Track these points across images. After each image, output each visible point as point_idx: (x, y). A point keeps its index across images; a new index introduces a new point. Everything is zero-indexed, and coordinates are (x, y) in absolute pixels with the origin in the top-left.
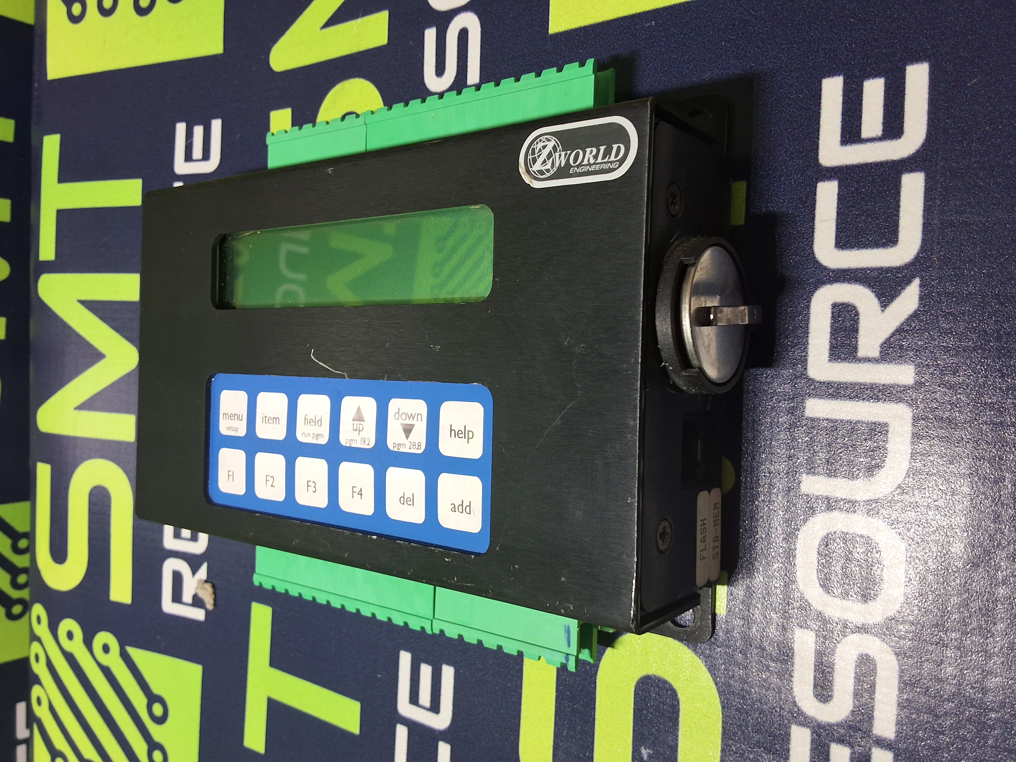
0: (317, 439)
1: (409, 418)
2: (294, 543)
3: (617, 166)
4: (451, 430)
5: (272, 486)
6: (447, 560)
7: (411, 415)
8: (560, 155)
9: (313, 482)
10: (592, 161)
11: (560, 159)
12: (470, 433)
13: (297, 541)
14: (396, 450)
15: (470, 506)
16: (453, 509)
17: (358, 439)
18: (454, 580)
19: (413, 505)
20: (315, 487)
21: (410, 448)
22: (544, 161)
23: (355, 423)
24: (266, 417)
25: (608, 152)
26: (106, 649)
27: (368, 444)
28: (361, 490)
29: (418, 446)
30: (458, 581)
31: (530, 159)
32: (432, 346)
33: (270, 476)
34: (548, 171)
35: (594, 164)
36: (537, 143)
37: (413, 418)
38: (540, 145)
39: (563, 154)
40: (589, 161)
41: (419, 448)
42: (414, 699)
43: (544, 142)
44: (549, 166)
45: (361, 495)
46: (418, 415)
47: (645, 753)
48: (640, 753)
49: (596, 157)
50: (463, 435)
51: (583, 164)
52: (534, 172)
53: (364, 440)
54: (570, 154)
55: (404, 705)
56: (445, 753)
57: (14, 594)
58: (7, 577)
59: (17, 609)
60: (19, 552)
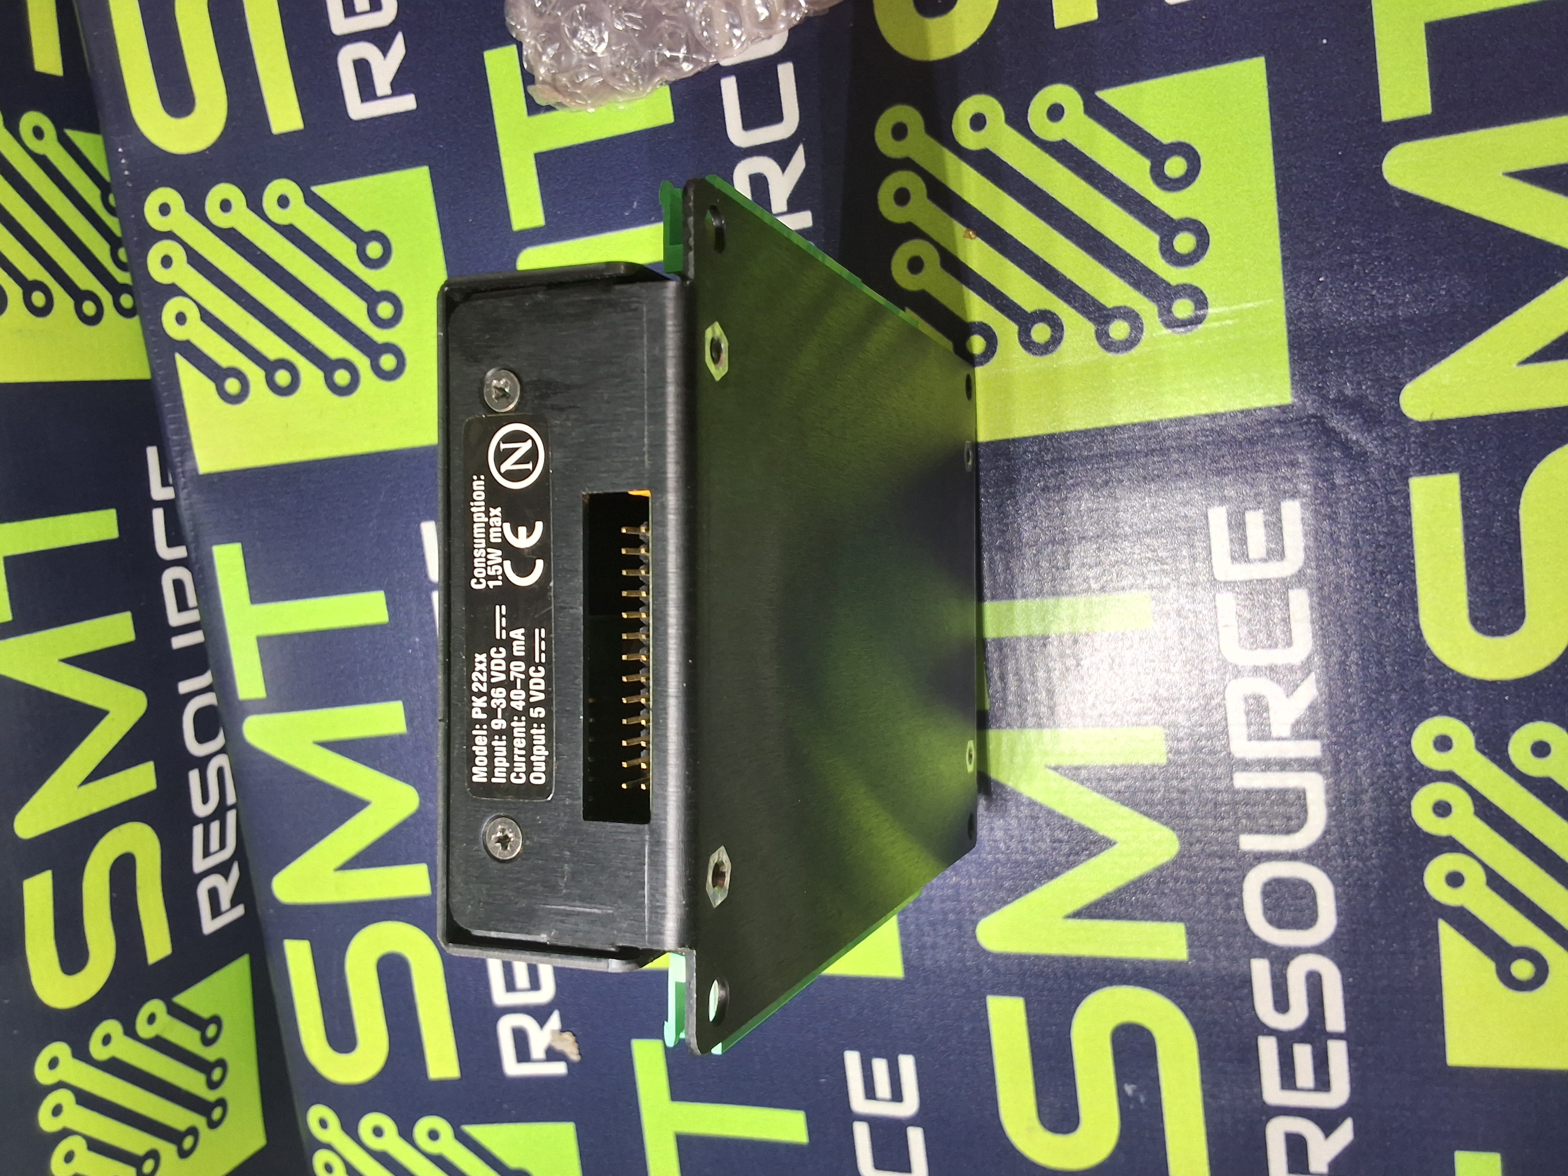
26: (434, 1135)
42: (870, 1093)
47: (1129, 1089)
48: (1124, 1091)
55: (859, 1103)
56: (916, 1137)
57: (211, 1096)
58: (201, 1078)
59: (217, 1114)
60: (207, 1042)
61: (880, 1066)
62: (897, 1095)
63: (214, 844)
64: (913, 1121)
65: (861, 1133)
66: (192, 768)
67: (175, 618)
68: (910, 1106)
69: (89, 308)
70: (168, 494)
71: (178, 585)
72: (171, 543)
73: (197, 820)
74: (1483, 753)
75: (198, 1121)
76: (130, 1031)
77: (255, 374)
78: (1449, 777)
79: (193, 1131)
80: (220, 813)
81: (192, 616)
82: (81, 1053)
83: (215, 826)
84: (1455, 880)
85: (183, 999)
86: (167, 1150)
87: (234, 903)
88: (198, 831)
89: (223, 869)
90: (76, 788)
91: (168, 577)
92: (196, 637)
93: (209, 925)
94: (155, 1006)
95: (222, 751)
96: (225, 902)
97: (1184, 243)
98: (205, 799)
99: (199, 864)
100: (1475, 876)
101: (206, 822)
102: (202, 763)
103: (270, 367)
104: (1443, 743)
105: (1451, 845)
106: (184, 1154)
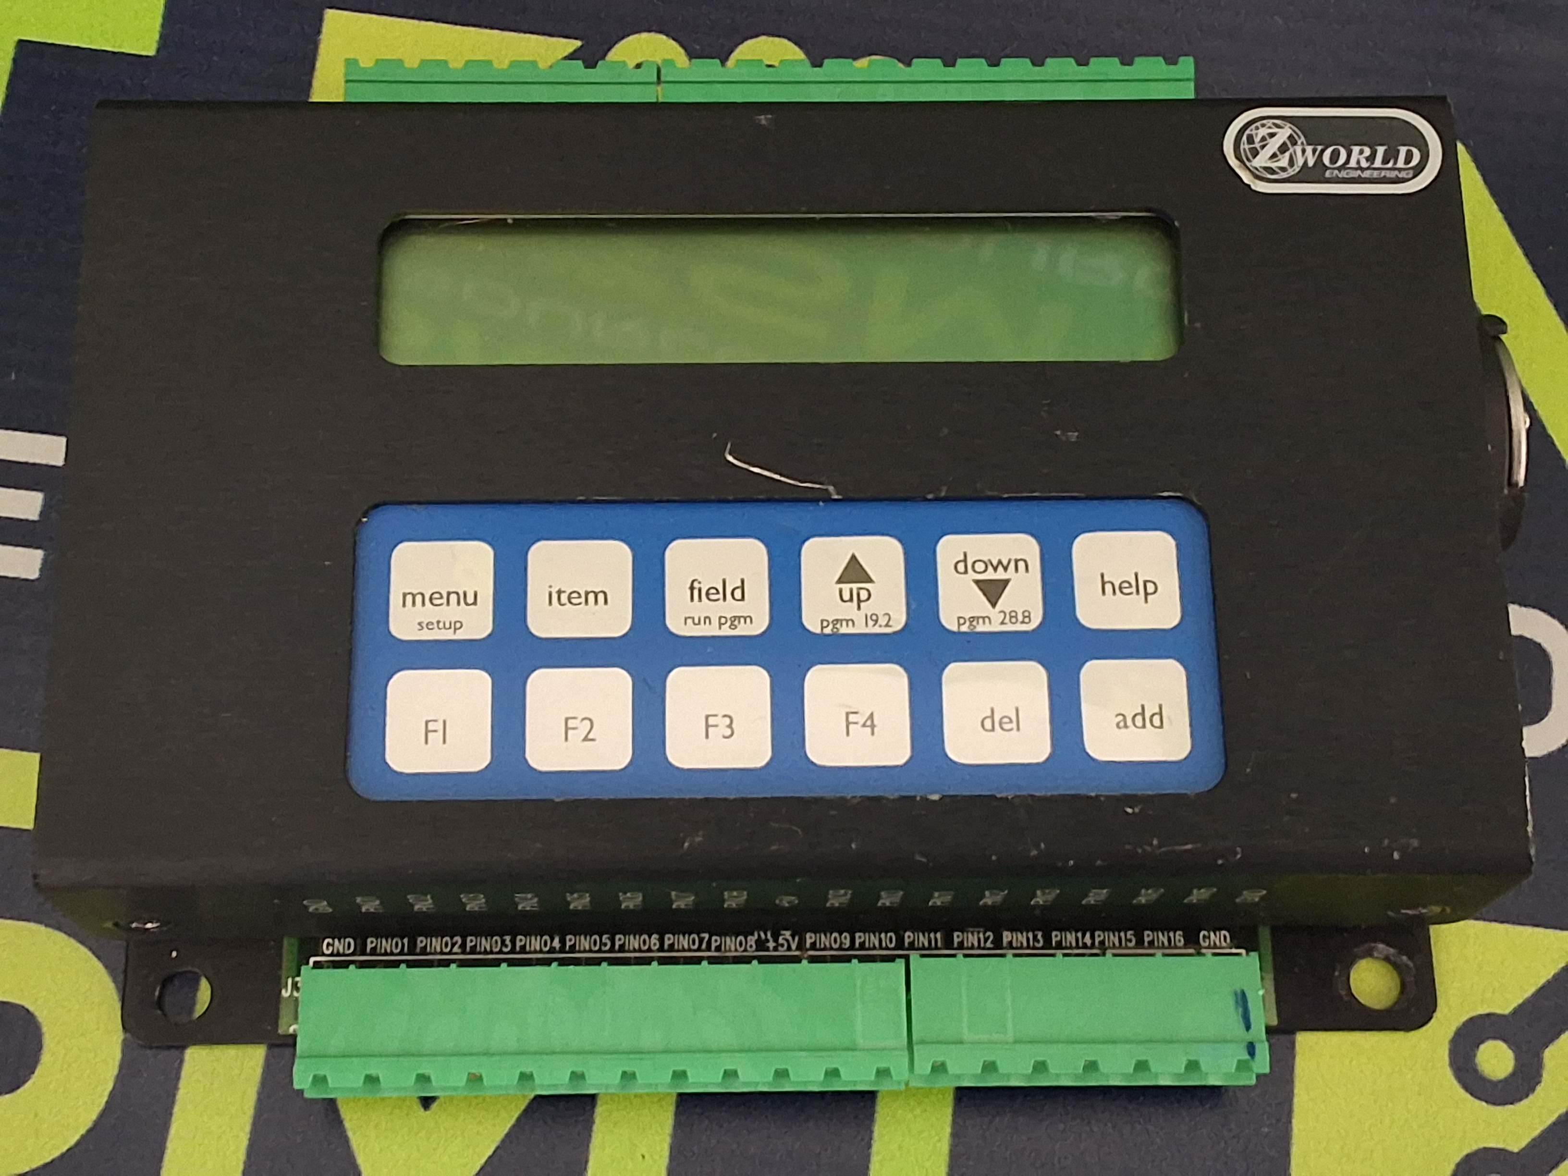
0: (733, 626)
1: (995, 569)
2: (686, 844)
3: (1410, 176)
4: (1103, 584)
5: (586, 739)
6: (1129, 810)
7: (1000, 562)
8: (1304, 151)
9: (725, 716)
10: (1364, 164)
11: (1304, 155)
12: (1149, 585)
13: (698, 839)
14: (964, 628)
15: (1161, 714)
16: (1122, 724)
17: (859, 617)
18: (1151, 845)
19: (1018, 729)
20: (730, 726)
21: (1002, 623)
22: (1274, 156)
23: (846, 587)
24: (559, 592)
25: (1391, 155)
27: (887, 625)
28: (871, 716)
29: (1025, 617)
30: (1160, 846)
31: (1244, 150)
32: (1058, 433)
33: (580, 718)
34: (1283, 169)
35: (1368, 168)
36: (1257, 128)
37: (1006, 569)
38: (1263, 132)
39: (1309, 149)
40: (1358, 162)
41: (1027, 620)
43: (1270, 128)
44: (1284, 162)
45: (873, 726)
46: (1017, 561)
49: (1371, 158)
50: (1134, 590)
51: (1348, 166)
52: (1256, 169)
53: (874, 618)
54: (1323, 151)
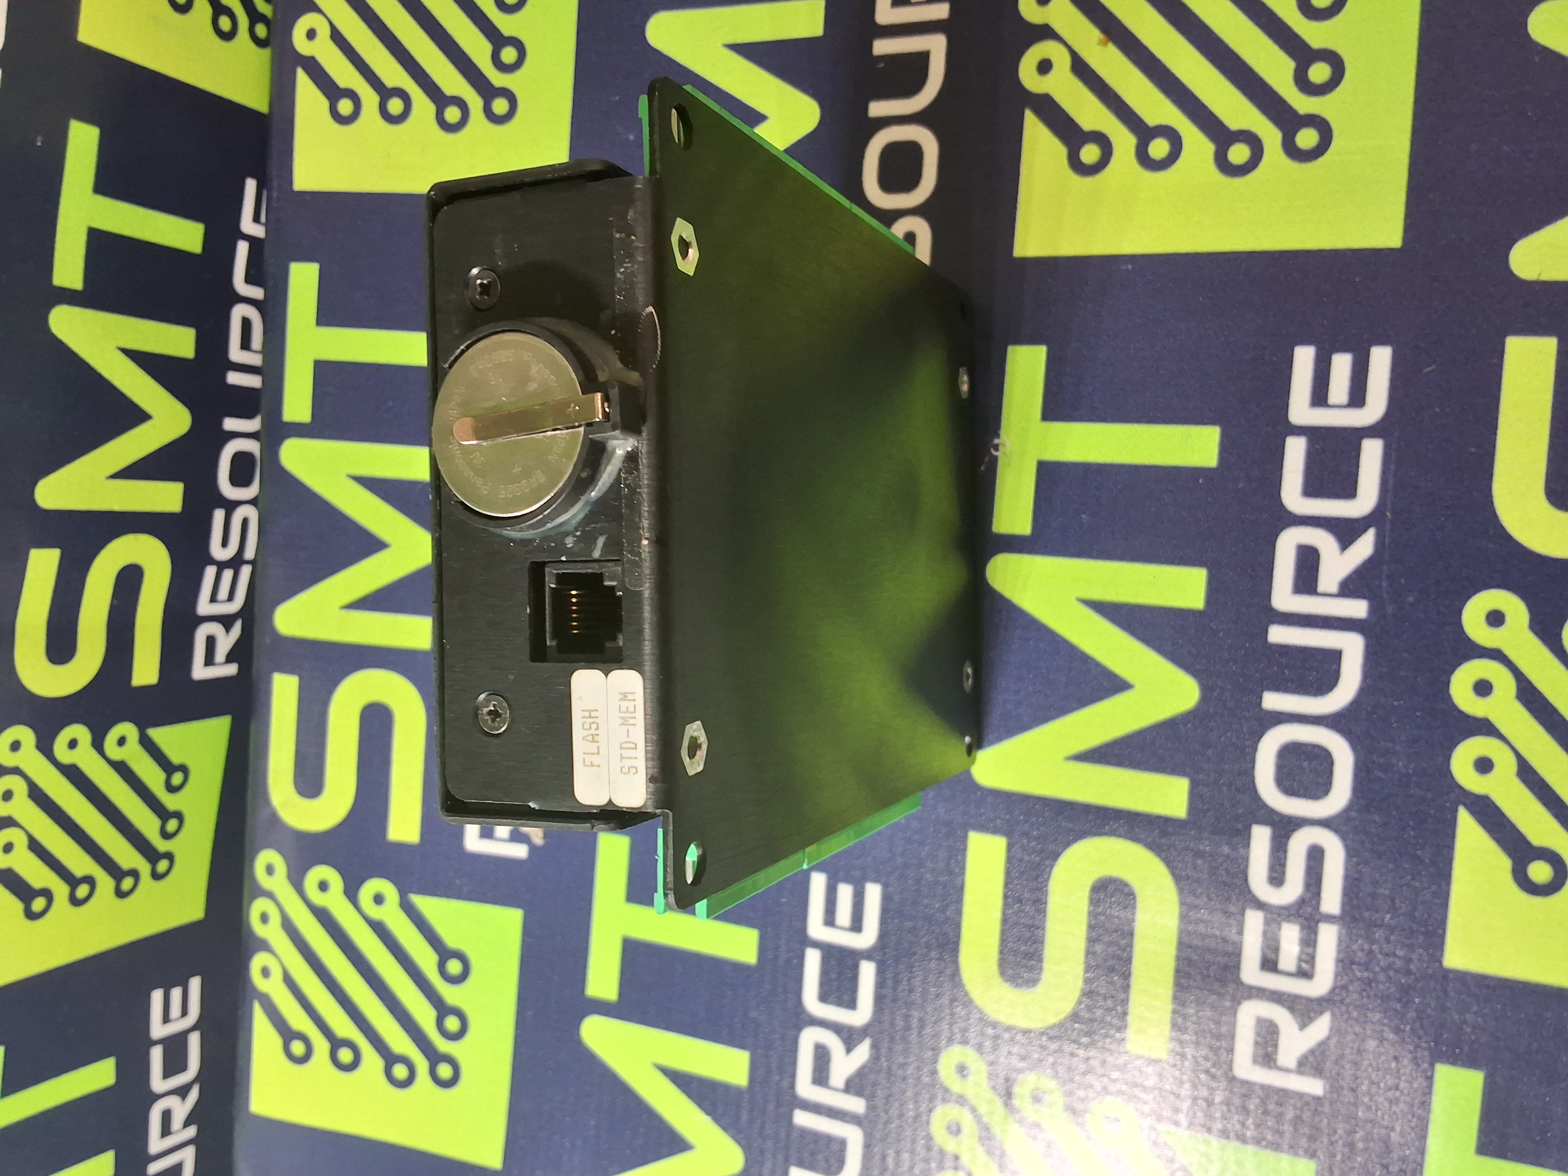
26: (379, 899)
55: (816, 928)
56: (867, 972)
57: (162, 846)
58: (156, 822)
59: (162, 866)
60: (172, 789)
61: (845, 892)
62: (857, 925)
63: (223, 593)
64: (868, 955)
65: (813, 960)
66: (220, 507)
67: (236, 354)
68: (867, 938)
69: (225, 23)
70: (258, 231)
71: (246, 324)
72: (249, 279)
73: (212, 561)
74: (1536, 633)
75: (143, 866)
76: (98, 745)
77: (369, 98)
78: (1497, 655)
79: (134, 874)
80: (236, 562)
81: (254, 359)
82: (45, 747)
83: (228, 574)
84: (1484, 765)
85: (156, 734)
86: (106, 883)
87: (229, 659)
88: (210, 572)
89: (226, 621)
90: (103, 478)
91: (239, 312)
92: (253, 381)
93: (200, 672)
94: (127, 729)
95: (253, 502)
96: (221, 654)
97: (1319, 73)
98: (225, 543)
99: (204, 607)
100: (1505, 763)
101: (222, 566)
102: (230, 506)
103: (385, 93)
104: (1496, 619)
105: (1486, 728)
106: (121, 894)
